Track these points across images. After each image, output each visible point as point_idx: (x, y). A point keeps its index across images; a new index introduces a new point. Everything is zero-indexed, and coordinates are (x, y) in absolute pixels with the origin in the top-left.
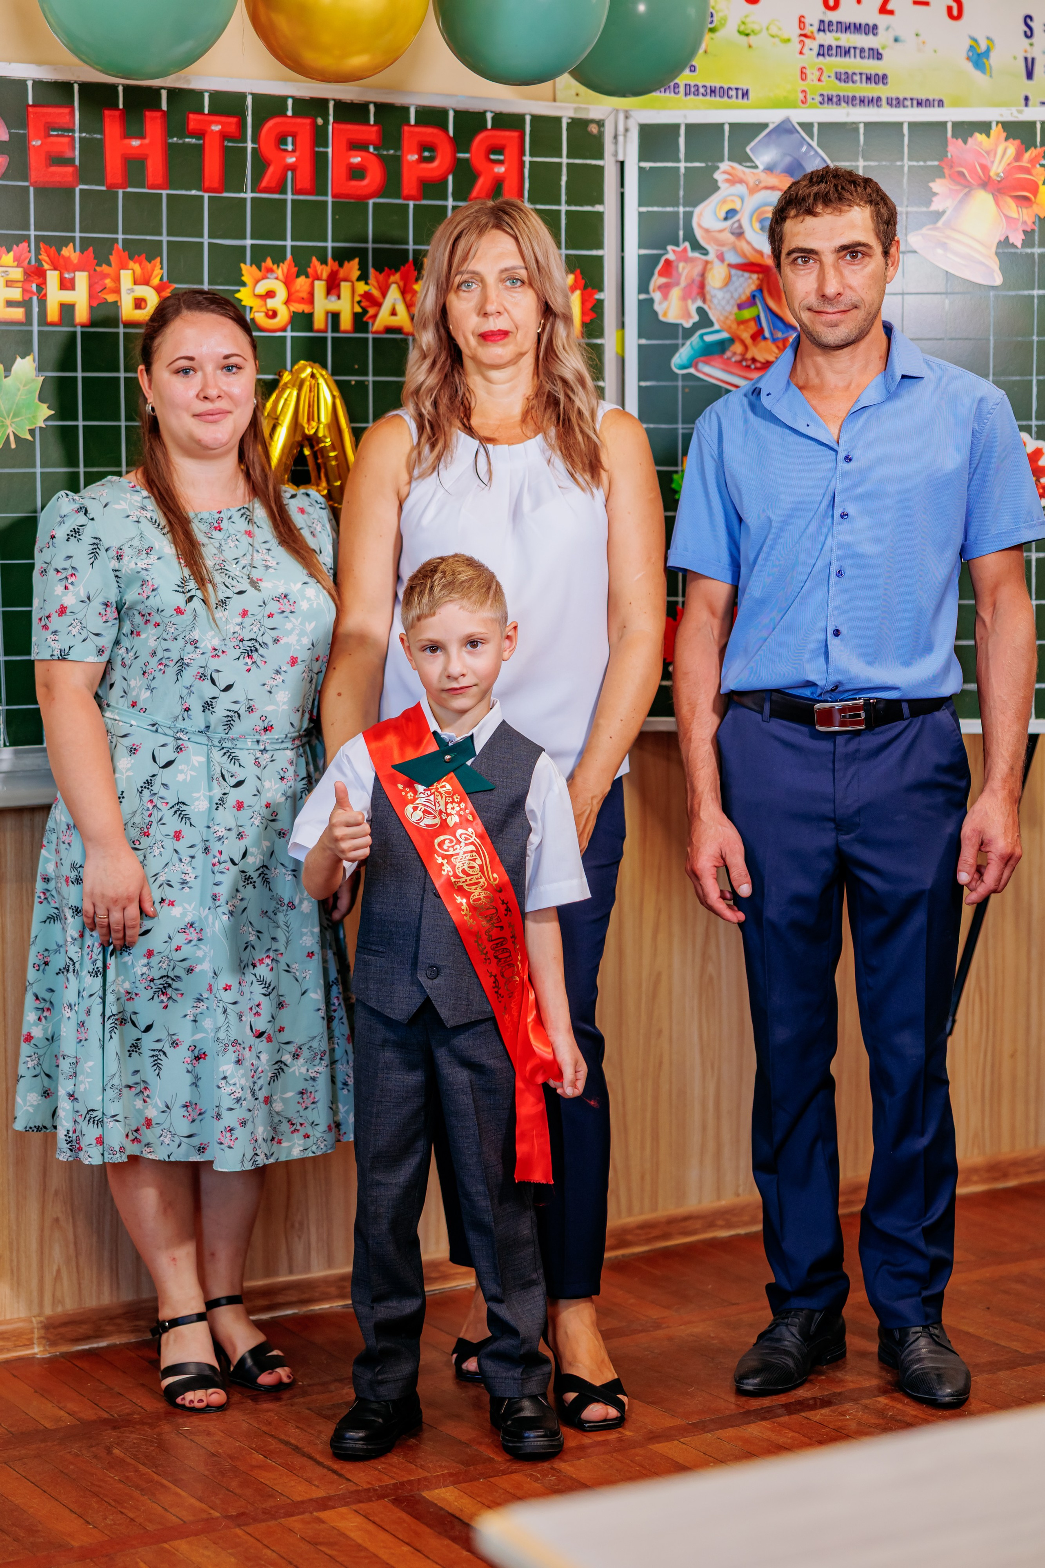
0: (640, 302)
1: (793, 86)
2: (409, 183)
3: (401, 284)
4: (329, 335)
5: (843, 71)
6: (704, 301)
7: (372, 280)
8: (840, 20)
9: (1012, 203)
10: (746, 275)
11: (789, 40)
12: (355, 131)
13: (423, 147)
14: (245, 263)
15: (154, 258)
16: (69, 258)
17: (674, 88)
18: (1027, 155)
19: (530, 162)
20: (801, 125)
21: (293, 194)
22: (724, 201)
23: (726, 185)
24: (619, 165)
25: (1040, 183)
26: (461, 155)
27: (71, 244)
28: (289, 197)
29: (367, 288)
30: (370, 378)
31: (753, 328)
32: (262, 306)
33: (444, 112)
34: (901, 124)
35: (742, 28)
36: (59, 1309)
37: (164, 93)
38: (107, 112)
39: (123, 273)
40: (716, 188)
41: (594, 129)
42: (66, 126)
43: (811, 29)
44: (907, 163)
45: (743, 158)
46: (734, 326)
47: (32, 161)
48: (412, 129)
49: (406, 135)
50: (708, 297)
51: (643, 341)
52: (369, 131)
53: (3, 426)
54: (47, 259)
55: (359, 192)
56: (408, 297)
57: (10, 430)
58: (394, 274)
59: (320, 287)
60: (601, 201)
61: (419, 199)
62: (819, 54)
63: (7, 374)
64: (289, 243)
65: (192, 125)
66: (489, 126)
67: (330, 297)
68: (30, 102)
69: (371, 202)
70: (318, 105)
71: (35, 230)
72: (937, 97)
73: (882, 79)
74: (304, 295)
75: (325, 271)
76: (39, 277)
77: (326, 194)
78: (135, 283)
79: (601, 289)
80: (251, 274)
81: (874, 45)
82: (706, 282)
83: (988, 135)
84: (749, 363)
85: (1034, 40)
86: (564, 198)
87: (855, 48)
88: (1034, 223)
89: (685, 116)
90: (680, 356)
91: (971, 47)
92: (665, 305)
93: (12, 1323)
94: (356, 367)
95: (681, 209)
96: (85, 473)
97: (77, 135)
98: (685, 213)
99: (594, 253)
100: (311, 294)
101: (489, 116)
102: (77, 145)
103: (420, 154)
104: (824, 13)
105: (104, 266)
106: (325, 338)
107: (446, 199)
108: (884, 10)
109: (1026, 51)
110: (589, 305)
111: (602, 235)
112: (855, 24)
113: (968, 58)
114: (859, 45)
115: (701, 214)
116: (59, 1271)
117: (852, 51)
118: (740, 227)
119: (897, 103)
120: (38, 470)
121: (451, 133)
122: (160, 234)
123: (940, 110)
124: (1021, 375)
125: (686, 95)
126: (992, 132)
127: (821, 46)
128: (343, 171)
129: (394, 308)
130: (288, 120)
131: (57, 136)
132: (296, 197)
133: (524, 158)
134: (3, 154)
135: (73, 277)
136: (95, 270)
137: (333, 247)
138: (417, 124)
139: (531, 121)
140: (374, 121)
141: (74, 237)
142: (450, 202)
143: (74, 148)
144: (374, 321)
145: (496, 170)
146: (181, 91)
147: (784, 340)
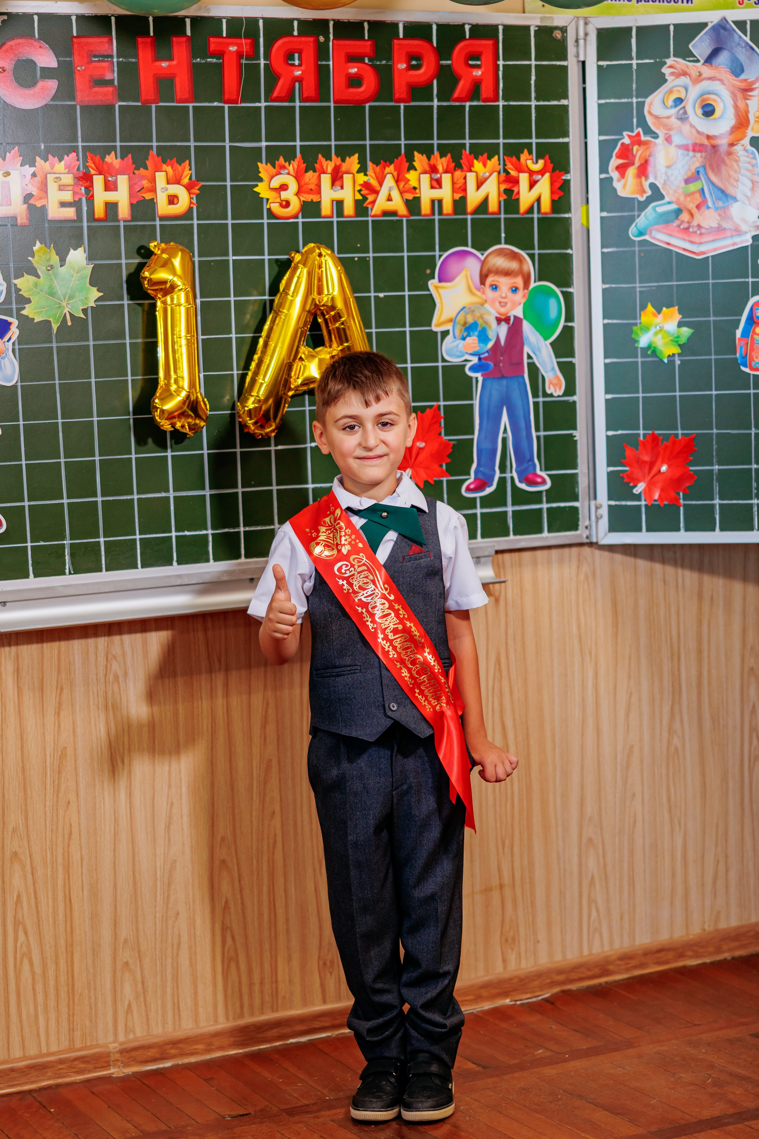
0: (601, 180)
2: (400, 87)
3: (395, 174)
4: (335, 219)
6: (656, 178)
7: (370, 172)
10: (691, 153)
12: (352, 45)
13: (410, 56)
14: (261, 162)
15: (184, 161)
16: (112, 164)
19: (504, 65)
20: (736, 23)
21: (300, 102)
22: (671, 92)
23: (673, 77)
24: (580, 64)
26: (443, 62)
27: (113, 152)
28: (298, 104)
29: (366, 179)
30: (371, 255)
31: (698, 199)
32: (276, 198)
33: (428, 26)
36: (131, 1036)
37: (188, 21)
38: (141, 40)
39: (157, 174)
40: (662, 80)
41: (558, 35)
42: (105, 53)
45: (685, 54)
46: (682, 198)
47: (77, 84)
48: (401, 42)
49: (396, 47)
50: (659, 174)
51: (605, 214)
52: (364, 46)
53: (60, 307)
54: (93, 165)
55: (357, 98)
56: (402, 184)
57: (66, 311)
58: (389, 167)
59: (326, 180)
60: (566, 97)
61: (409, 102)
63: (63, 263)
64: (298, 143)
65: (212, 47)
66: (467, 37)
67: (334, 187)
68: (75, 34)
69: (367, 105)
70: (321, 25)
71: (82, 142)
74: (313, 187)
75: (329, 166)
76: (87, 181)
77: (329, 101)
78: (168, 183)
79: (568, 171)
80: (266, 171)
84: (695, 229)
86: (533, 95)
89: (636, 20)
90: (636, 226)
92: (623, 181)
93: (92, 1049)
94: (359, 245)
95: (634, 100)
96: (130, 343)
97: (115, 60)
98: (637, 103)
99: (561, 140)
100: (319, 185)
101: (467, 28)
102: (116, 69)
103: (408, 63)
105: (141, 169)
106: (332, 222)
107: (432, 100)
110: (557, 185)
111: (568, 125)
115: (651, 104)
116: (129, 1005)
118: (685, 113)
120: (91, 343)
121: (435, 44)
122: (189, 140)
125: (638, 2)
128: (343, 81)
129: (390, 195)
130: (295, 39)
131: (99, 61)
132: (303, 104)
133: (498, 63)
134: (53, 78)
135: (116, 180)
136: (134, 173)
137: (335, 145)
138: (405, 37)
139: (504, 30)
140: (368, 36)
141: (115, 146)
142: (436, 103)
143: (114, 71)
144: (373, 206)
145: (474, 73)
146: (203, 18)
147: (725, 209)
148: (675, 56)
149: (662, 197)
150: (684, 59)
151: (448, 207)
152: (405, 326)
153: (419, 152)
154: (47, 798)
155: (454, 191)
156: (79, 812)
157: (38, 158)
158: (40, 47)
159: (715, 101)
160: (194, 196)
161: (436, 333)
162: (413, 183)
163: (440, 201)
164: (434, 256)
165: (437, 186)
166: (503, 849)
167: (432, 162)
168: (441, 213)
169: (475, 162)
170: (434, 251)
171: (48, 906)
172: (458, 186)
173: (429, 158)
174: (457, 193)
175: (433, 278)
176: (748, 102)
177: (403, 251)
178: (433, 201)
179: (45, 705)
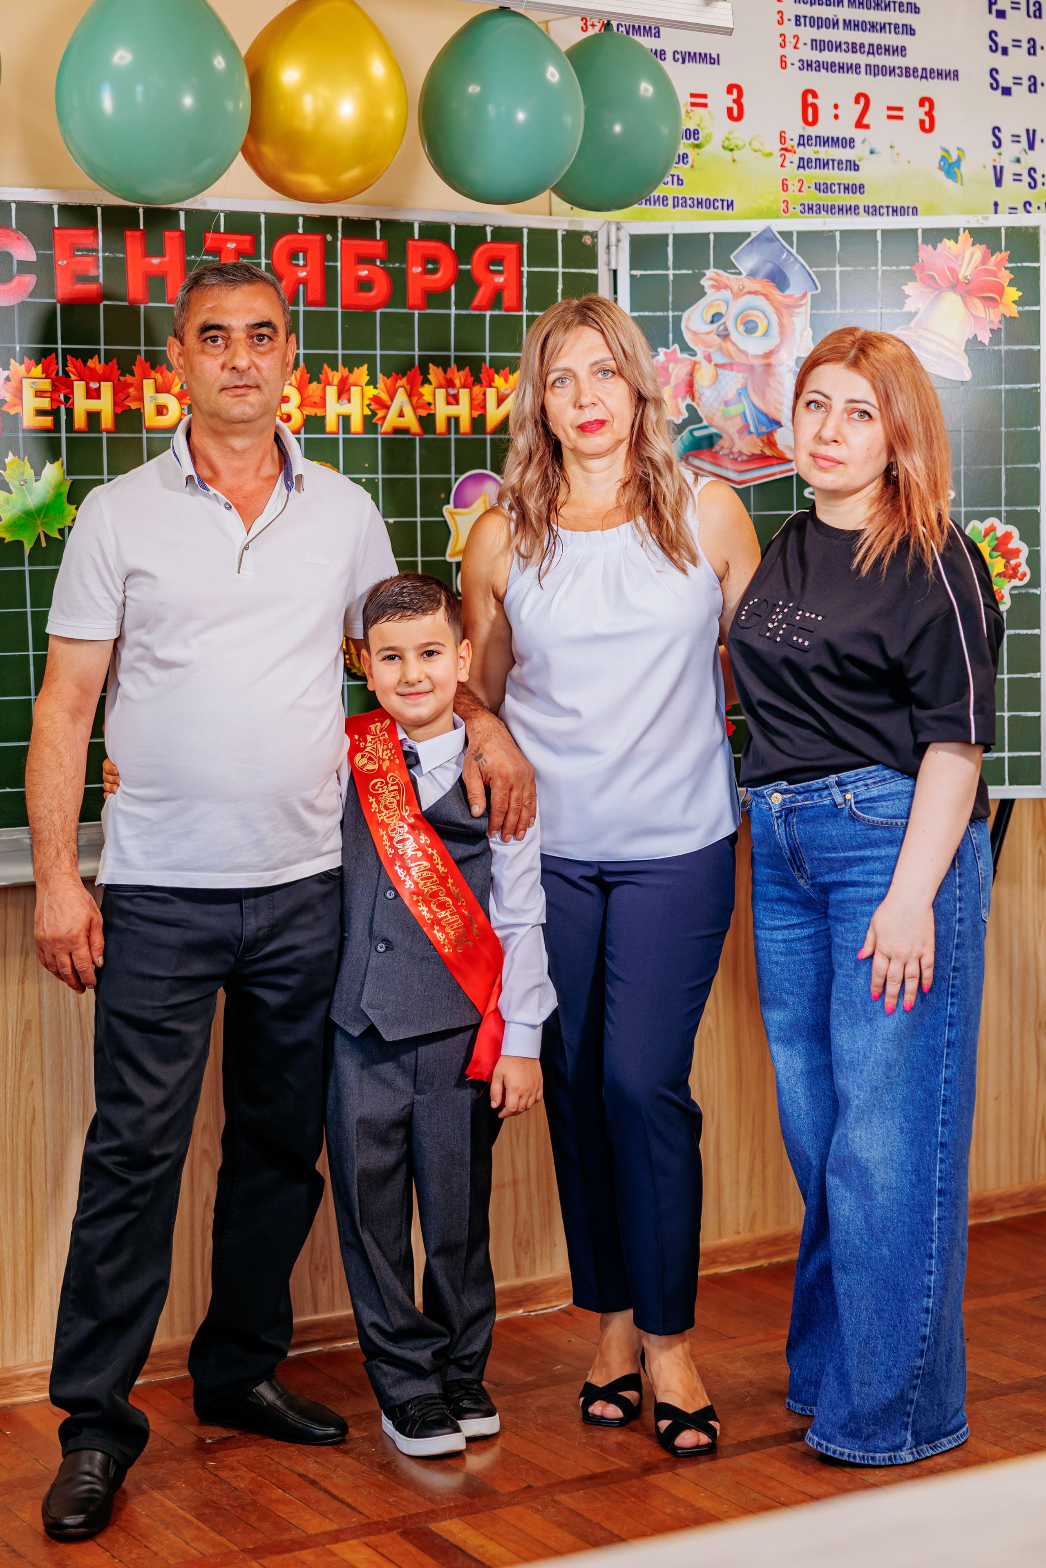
1: (775, 197)
2: (414, 292)
3: (408, 387)
4: (341, 436)
5: (822, 183)
6: (693, 399)
7: (380, 384)
8: (818, 134)
9: (979, 304)
10: (732, 373)
11: (771, 154)
12: (362, 245)
13: (426, 260)
16: (95, 368)
17: (663, 200)
18: (993, 259)
19: (528, 272)
20: (781, 233)
21: (304, 306)
22: (710, 306)
23: (713, 290)
24: (612, 273)
25: (1006, 285)
26: (462, 267)
27: (97, 356)
28: (301, 308)
29: (375, 392)
30: (380, 476)
31: (739, 423)
33: (446, 227)
34: (875, 231)
35: (726, 144)
37: (182, 214)
38: (128, 233)
39: (146, 382)
40: (702, 293)
41: (587, 240)
42: (90, 247)
43: (791, 143)
44: (880, 268)
45: (726, 265)
46: (722, 422)
47: (58, 279)
48: (416, 243)
49: (411, 249)
50: (696, 395)
52: (376, 245)
53: (35, 526)
54: (73, 370)
55: (367, 303)
56: (415, 399)
57: (40, 530)
58: (401, 379)
59: (331, 392)
61: (424, 309)
62: (799, 167)
63: (38, 478)
65: (209, 244)
66: (489, 239)
67: (340, 401)
68: (57, 225)
69: (378, 312)
70: (328, 223)
71: (63, 343)
72: (912, 205)
73: (860, 189)
74: (317, 399)
75: (336, 377)
76: (67, 387)
77: (337, 306)
78: (157, 391)
81: (852, 158)
82: (695, 382)
83: (956, 241)
84: (736, 456)
85: (1001, 150)
87: (833, 161)
88: (1000, 322)
89: (673, 227)
91: (943, 157)
94: (367, 465)
95: (671, 314)
97: (100, 254)
98: (673, 316)
100: (324, 398)
101: (489, 230)
102: (101, 264)
103: (424, 267)
104: (804, 128)
105: (127, 376)
106: (338, 439)
107: (449, 308)
108: (860, 124)
109: (995, 160)
112: (833, 138)
113: (940, 168)
114: (837, 158)
115: (689, 318)
117: (831, 163)
118: (726, 329)
119: (873, 211)
121: (453, 247)
123: (915, 217)
124: (990, 464)
125: (674, 207)
126: (960, 238)
127: (801, 159)
128: (352, 284)
129: (401, 411)
130: (299, 237)
131: (82, 256)
132: (307, 309)
133: (522, 269)
134: (31, 273)
135: (99, 387)
136: (119, 380)
137: (343, 355)
138: (421, 239)
139: (528, 233)
140: (381, 237)
141: (99, 350)
142: (453, 311)
143: (98, 267)
144: (383, 423)
145: (496, 280)
146: (198, 211)
147: (770, 435)
148: (714, 267)
149: (700, 420)
150: (725, 271)
151: (465, 425)
152: (416, 556)
153: (434, 364)
154: (9, 1078)
155: (472, 407)
156: (43, 1093)
157: (12, 360)
158: (18, 238)
159: (758, 316)
160: (186, 407)
161: (451, 563)
162: (428, 398)
163: (457, 419)
164: (450, 479)
165: (454, 402)
166: (518, 1140)
167: (449, 375)
168: (457, 431)
169: (496, 376)
170: (450, 473)
171: (6, 1200)
172: (476, 402)
173: (445, 371)
174: (476, 410)
175: (448, 503)
176: (794, 319)
177: (415, 473)
178: (449, 419)
179: (7, 972)
